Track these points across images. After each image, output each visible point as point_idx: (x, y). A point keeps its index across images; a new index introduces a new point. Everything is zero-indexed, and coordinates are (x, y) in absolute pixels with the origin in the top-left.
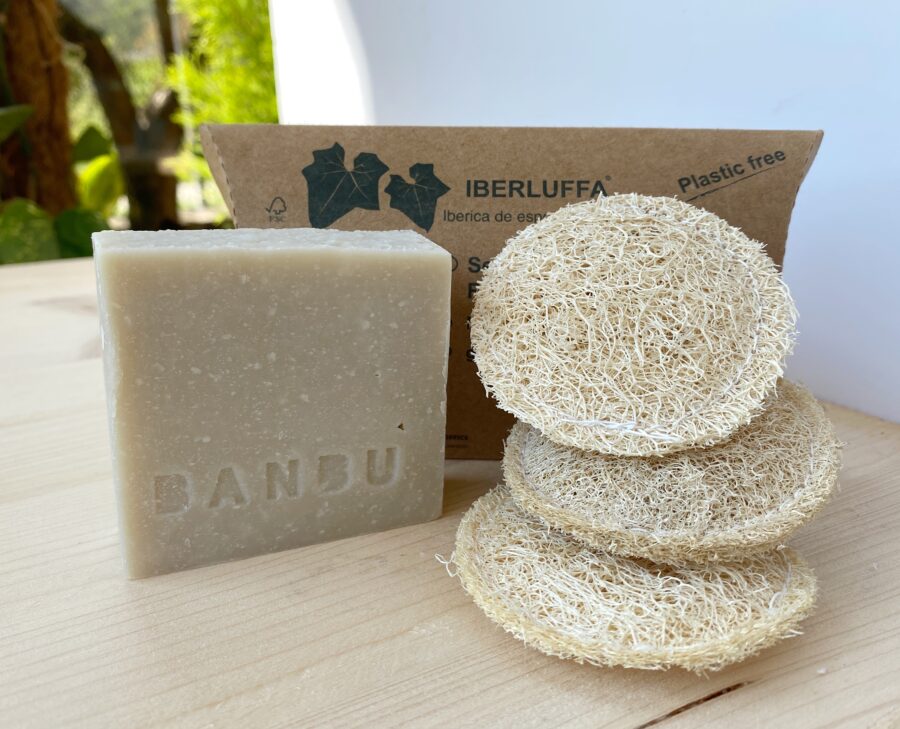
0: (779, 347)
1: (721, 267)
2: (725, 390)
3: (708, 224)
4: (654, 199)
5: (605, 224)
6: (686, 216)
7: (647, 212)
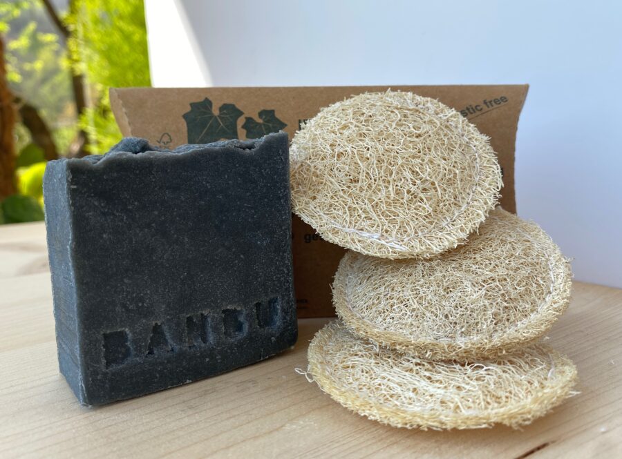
0: (486, 203)
1: (457, 146)
2: (444, 224)
3: (455, 119)
4: (423, 98)
5: (387, 108)
6: (442, 112)
7: (417, 106)
